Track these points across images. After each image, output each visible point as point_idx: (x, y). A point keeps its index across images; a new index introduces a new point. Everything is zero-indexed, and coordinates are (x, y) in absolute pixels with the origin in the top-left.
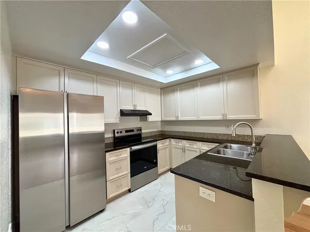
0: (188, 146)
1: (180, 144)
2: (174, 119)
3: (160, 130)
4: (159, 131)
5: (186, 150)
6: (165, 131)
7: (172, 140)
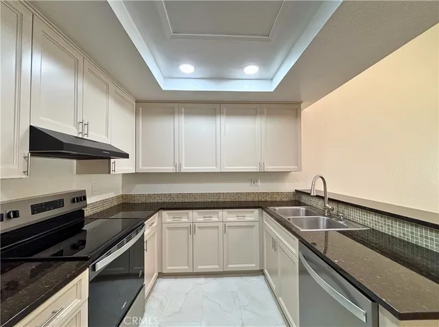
0: (202, 220)
1: (183, 220)
2: (170, 169)
3: (120, 193)
4: (118, 197)
5: (197, 229)
6: (134, 196)
7: (165, 213)
